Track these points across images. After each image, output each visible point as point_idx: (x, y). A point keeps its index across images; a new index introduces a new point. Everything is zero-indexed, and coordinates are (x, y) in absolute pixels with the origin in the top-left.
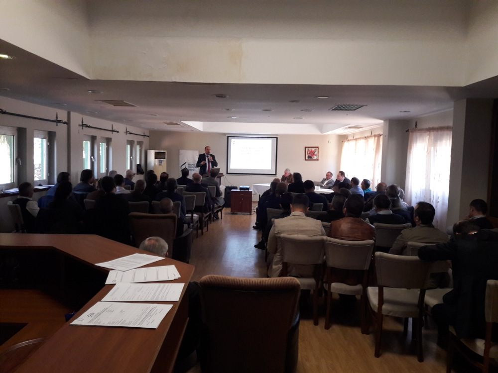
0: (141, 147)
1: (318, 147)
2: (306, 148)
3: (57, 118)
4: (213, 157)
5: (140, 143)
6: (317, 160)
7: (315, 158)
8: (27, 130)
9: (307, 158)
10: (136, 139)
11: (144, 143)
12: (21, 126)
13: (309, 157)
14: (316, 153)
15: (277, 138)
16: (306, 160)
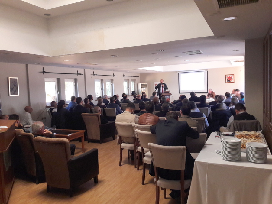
0: (135, 82)
1: (233, 75)
2: (226, 75)
3: (78, 72)
4: (165, 85)
5: (134, 81)
6: (234, 82)
7: (232, 81)
8: (61, 79)
9: (227, 82)
10: (130, 78)
11: (136, 80)
12: (58, 78)
13: (228, 81)
14: (232, 78)
15: (207, 71)
16: (226, 83)
